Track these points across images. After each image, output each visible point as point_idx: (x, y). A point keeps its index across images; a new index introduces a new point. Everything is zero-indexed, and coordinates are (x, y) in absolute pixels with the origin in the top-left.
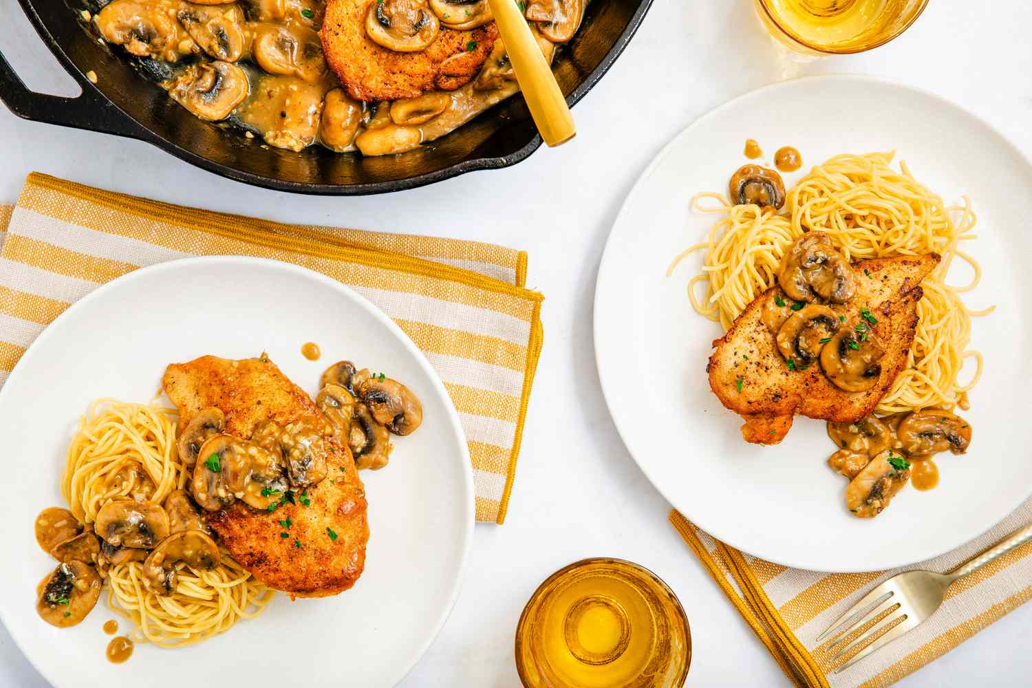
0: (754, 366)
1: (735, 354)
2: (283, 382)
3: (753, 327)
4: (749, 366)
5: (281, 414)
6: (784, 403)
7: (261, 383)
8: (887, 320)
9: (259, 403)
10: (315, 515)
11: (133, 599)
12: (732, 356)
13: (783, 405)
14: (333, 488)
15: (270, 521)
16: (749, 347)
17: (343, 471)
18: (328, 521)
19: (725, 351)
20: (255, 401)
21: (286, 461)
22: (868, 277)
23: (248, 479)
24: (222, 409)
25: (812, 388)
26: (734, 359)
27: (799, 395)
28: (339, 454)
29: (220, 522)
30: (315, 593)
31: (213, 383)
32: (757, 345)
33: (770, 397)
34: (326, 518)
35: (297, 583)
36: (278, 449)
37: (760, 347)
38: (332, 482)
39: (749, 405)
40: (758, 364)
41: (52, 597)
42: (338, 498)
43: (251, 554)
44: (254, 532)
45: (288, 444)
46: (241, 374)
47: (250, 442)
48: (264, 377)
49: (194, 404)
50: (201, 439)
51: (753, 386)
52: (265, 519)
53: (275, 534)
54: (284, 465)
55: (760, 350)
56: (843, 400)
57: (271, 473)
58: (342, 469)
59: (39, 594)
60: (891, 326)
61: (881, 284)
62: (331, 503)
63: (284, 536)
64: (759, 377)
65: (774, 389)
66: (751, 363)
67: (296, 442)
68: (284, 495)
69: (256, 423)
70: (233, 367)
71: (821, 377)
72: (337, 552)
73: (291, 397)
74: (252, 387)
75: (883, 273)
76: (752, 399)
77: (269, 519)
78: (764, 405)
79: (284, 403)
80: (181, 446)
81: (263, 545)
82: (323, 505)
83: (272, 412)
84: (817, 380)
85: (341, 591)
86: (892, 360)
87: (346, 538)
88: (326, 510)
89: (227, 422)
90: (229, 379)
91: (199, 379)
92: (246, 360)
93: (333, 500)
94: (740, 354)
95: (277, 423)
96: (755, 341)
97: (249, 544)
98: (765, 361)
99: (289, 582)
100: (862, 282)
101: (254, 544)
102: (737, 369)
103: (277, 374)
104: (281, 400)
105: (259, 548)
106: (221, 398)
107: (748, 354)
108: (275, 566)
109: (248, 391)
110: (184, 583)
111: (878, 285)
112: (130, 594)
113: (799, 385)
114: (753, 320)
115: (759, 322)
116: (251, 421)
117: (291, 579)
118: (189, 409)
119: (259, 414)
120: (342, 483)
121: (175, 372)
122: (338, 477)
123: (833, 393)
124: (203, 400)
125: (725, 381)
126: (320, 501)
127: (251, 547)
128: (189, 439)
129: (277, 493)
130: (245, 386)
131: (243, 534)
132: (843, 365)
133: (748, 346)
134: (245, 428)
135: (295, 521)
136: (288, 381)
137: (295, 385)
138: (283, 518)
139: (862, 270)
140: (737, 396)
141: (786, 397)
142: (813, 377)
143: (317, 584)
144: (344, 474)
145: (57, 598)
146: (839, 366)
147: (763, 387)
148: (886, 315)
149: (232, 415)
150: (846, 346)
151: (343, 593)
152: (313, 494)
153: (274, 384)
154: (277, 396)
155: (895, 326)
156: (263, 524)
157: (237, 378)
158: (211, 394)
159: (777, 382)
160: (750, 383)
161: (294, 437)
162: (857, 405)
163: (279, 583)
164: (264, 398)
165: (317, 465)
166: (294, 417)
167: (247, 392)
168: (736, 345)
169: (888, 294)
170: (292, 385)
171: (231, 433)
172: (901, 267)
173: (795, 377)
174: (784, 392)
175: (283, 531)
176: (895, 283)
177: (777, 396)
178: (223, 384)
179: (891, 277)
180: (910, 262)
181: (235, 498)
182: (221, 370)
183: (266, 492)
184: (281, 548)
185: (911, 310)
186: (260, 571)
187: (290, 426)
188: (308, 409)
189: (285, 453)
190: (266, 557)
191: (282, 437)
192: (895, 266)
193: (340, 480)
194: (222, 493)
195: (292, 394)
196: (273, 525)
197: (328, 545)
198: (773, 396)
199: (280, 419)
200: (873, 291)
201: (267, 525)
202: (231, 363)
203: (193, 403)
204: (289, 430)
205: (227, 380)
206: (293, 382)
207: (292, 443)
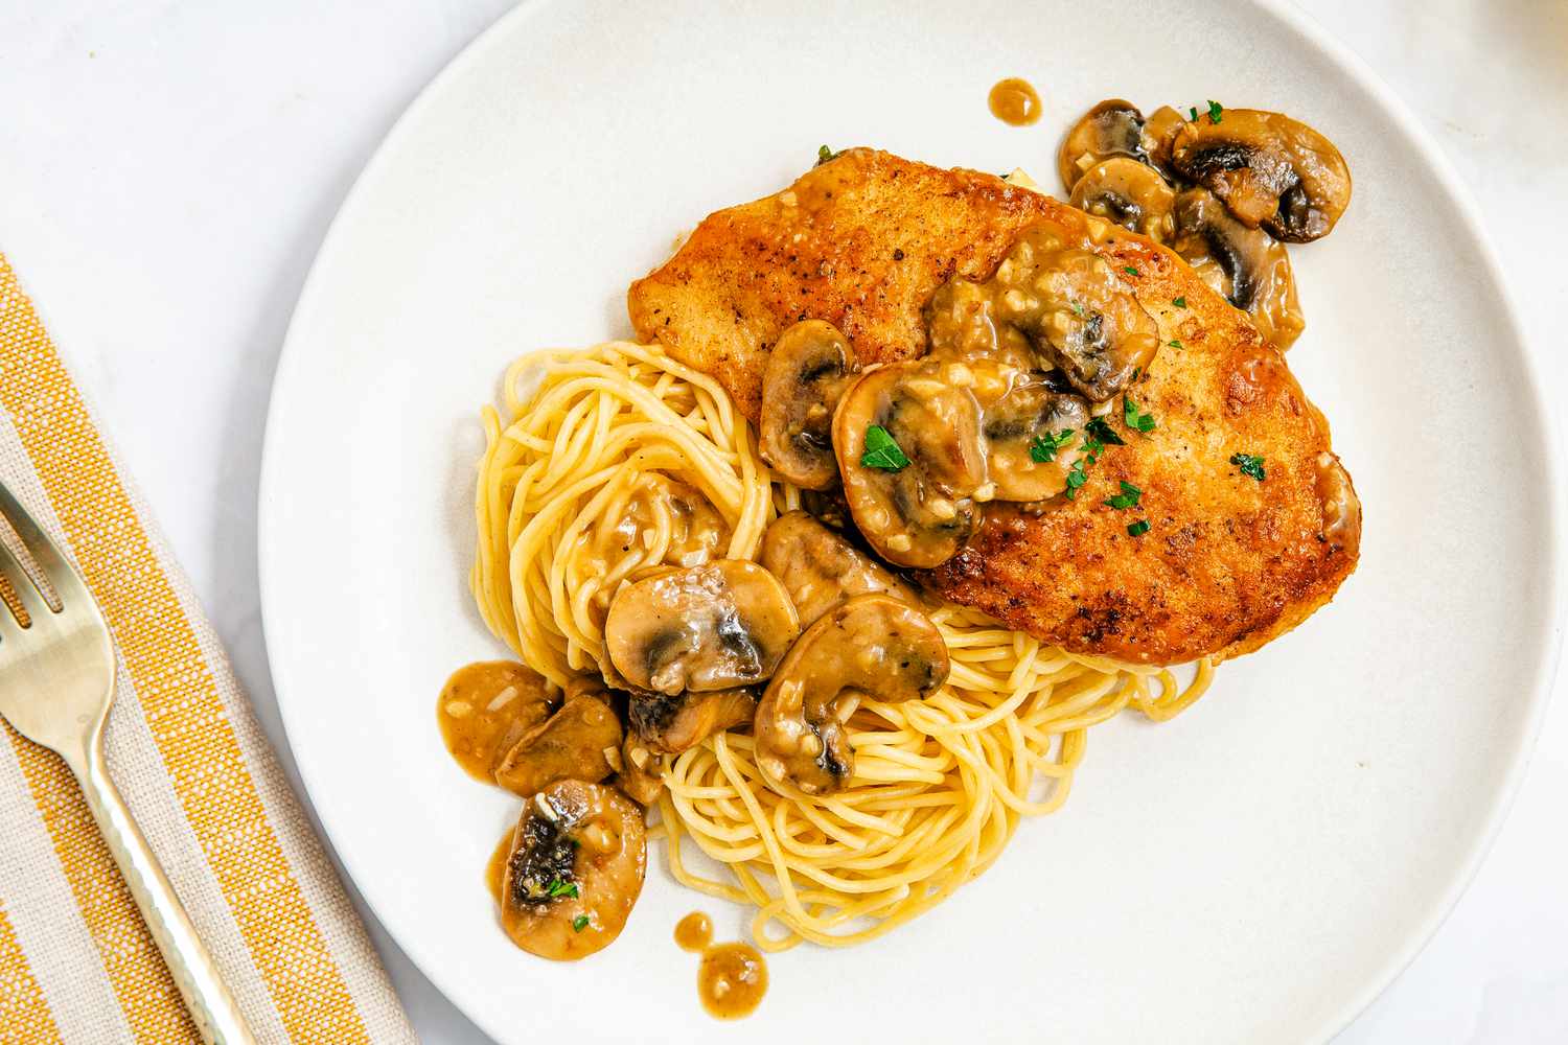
2: (925, 179)
5: (966, 252)
7: (874, 209)
9: (899, 256)
10: (1181, 443)
11: (744, 833)
14: (1185, 357)
15: (1085, 514)
17: (1184, 307)
18: (1218, 439)
20: (887, 256)
21: (1044, 353)
23: (982, 445)
24: (819, 316)
28: (1150, 270)
29: (970, 578)
30: (1280, 624)
31: (764, 269)
34: (1212, 435)
35: (1227, 622)
36: (1011, 336)
38: (1175, 344)
41: (533, 886)
42: (1211, 372)
43: (1085, 613)
44: (1063, 560)
45: (1027, 311)
46: (815, 214)
47: (935, 357)
48: (872, 191)
49: (746, 343)
50: (816, 410)
52: (1069, 513)
53: (1113, 538)
54: (1047, 366)
57: (1029, 400)
58: (1180, 303)
59: (497, 892)
62: (1202, 393)
63: (1136, 530)
67: (1043, 296)
68: (1086, 433)
69: (920, 304)
70: (789, 208)
72: (1277, 500)
73: (963, 202)
74: (861, 228)
77: (1080, 511)
79: (956, 223)
80: (779, 455)
81: (1100, 576)
82: (1187, 410)
83: (942, 259)
85: (1335, 585)
87: (1283, 456)
88: (1201, 418)
89: (851, 339)
90: (797, 238)
91: (724, 278)
92: (806, 177)
93: (1203, 384)
95: (971, 278)
97: (1065, 593)
99: (1206, 629)
101: (1077, 586)
103: (897, 169)
104: (948, 221)
105: (1094, 590)
106: (804, 292)
108: (1156, 610)
109: (858, 241)
110: (868, 751)
112: (731, 823)
116: (905, 306)
117: (1209, 618)
118: (741, 359)
119: (913, 279)
120: (1198, 336)
121: (656, 297)
122: (1180, 327)
124: (764, 322)
126: (1174, 402)
127: (1074, 598)
128: (787, 426)
129: (1070, 438)
130: (842, 238)
131: (1038, 577)
134: (899, 329)
135: (1142, 481)
136: (932, 171)
137: (958, 170)
138: (1110, 489)
143: (1277, 599)
144: (1190, 312)
145: (544, 886)
149: (854, 317)
151: (1344, 587)
152: (1148, 395)
153: (908, 196)
154: (933, 219)
156: (1073, 530)
157: (812, 227)
158: (773, 297)
161: (1030, 288)
163: (1185, 643)
164: (905, 237)
165: (1122, 322)
166: (1000, 241)
167: (855, 250)
170: (950, 176)
171: (875, 360)
175: (1128, 520)
178: (794, 258)
181: (977, 504)
182: (765, 231)
183: (1042, 452)
184: (1146, 561)
186: (1125, 640)
187: (1006, 268)
188: (1020, 209)
189: (1032, 336)
190: (1122, 601)
191: (1004, 304)
193: (1189, 331)
194: (943, 509)
195: (962, 194)
196: (1097, 519)
197: (1251, 497)
199: (969, 267)
201: (1085, 526)
202: (777, 203)
203: (740, 345)
204: (1007, 279)
205: (796, 245)
206: (946, 166)
207: (1034, 304)
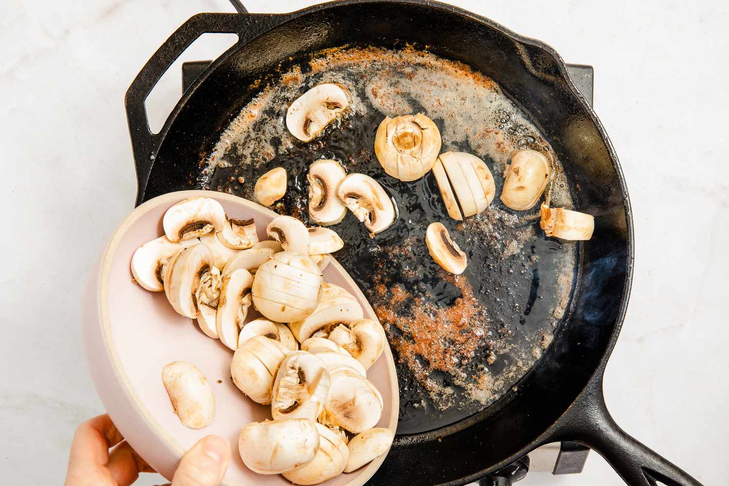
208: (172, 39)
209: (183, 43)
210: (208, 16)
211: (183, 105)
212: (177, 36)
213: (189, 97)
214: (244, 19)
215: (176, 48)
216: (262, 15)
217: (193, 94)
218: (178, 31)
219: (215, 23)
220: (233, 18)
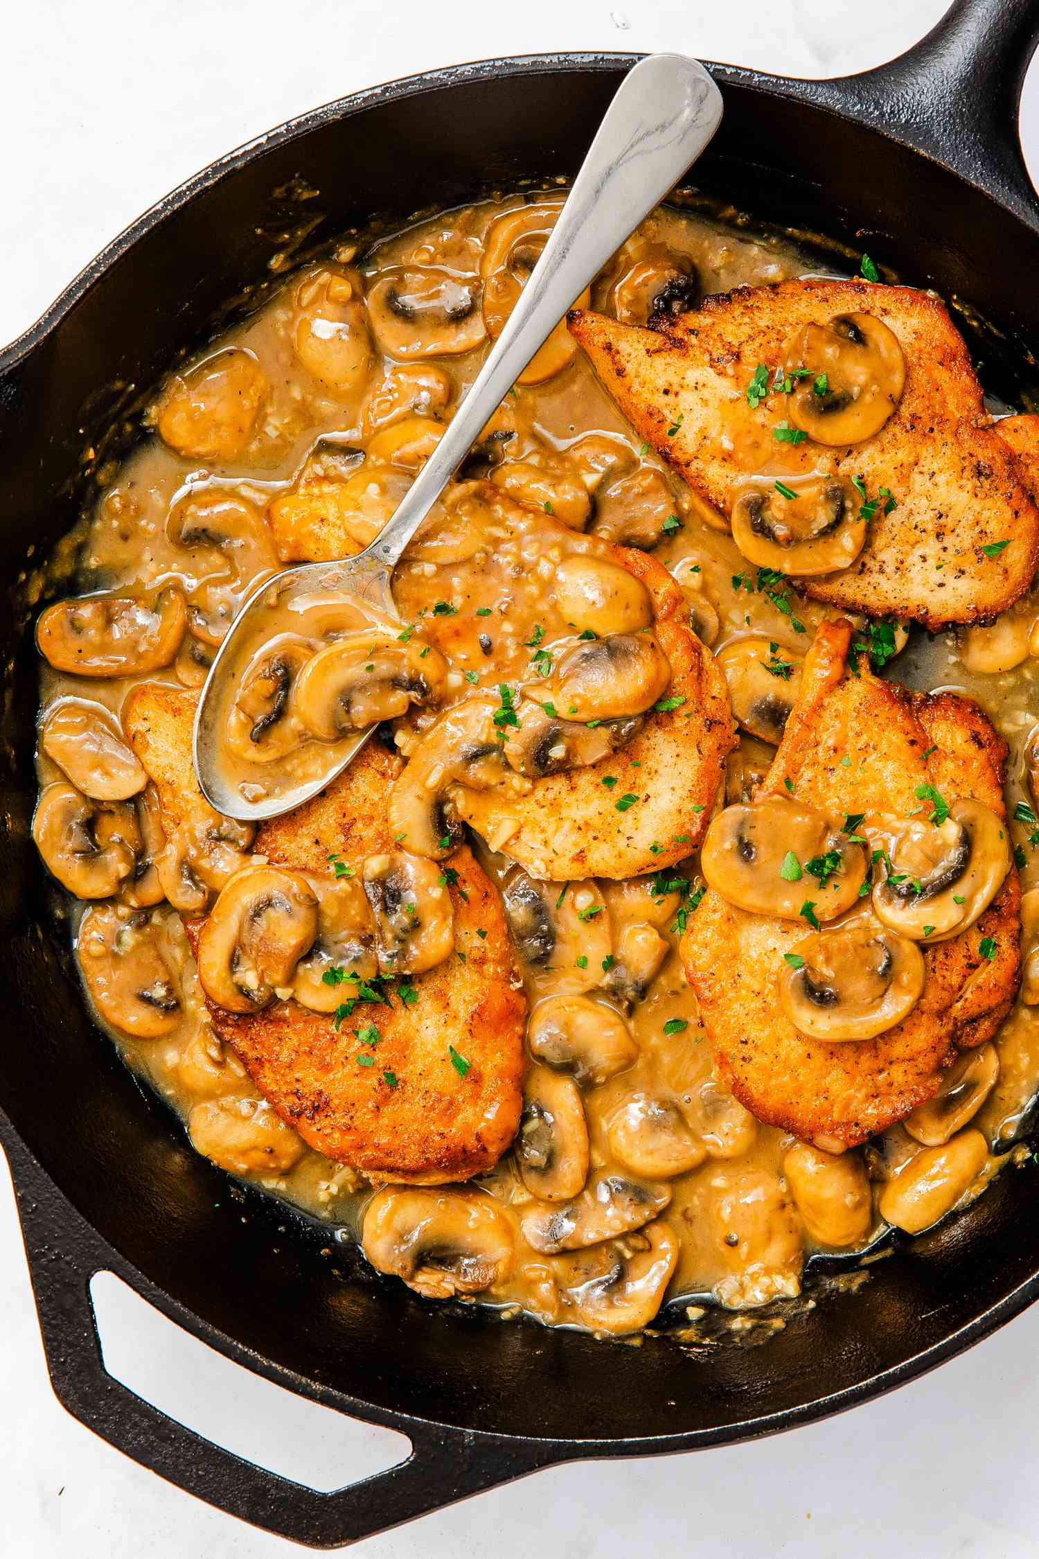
0: (949, 541)
1: (941, 585)
3: (876, 578)
4: (951, 551)
6: (984, 455)
8: (747, 350)
12: (948, 588)
13: (989, 453)
16: (917, 568)
19: (944, 605)
22: (682, 424)
25: (933, 418)
26: (951, 582)
27: (956, 434)
32: (907, 554)
33: (987, 484)
37: (908, 548)
39: (1021, 513)
40: (939, 536)
51: (982, 523)
55: (913, 546)
56: (920, 351)
60: (751, 338)
61: (683, 393)
64: (964, 522)
65: (969, 486)
66: (945, 549)
71: (905, 411)
75: (660, 400)
76: (1008, 514)
78: (1009, 487)
84: (915, 417)
86: (803, 305)
94: (936, 577)
96: (902, 562)
98: (930, 527)
100: (695, 429)
102: (966, 567)
107: (932, 562)
111: (688, 399)
113: (939, 443)
114: (863, 584)
115: (861, 572)
123: (920, 375)
125: (1001, 578)
132: (863, 391)
133: (915, 570)
139: (672, 440)
140: (1015, 543)
141: (971, 455)
142: (913, 427)
146: (868, 398)
147: (977, 505)
148: (738, 357)
150: (829, 399)
155: (746, 330)
159: (955, 485)
160: (981, 532)
162: (914, 322)
168: (926, 593)
169: (699, 373)
172: (632, 375)
173: (929, 459)
174: (966, 464)
176: (671, 370)
177: (979, 473)
179: (661, 383)
180: (614, 363)
185: (701, 317)
192: (636, 387)
198: (982, 479)
200: (705, 402)
208: (140, 1455)
209: (145, 1423)
210: (56, 1367)
211: (316, 1386)
212: (130, 1443)
213: (292, 1374)
214: (45, 1268)
215: (165, 1439)
216: (22, 1220)
217: (280, 1364)
218: (116, 1441)
219: (70, 1345)
220: (49, 1299)
